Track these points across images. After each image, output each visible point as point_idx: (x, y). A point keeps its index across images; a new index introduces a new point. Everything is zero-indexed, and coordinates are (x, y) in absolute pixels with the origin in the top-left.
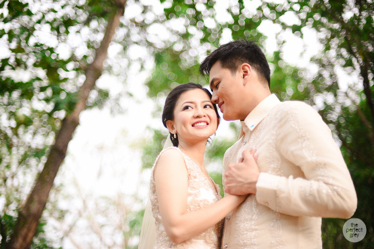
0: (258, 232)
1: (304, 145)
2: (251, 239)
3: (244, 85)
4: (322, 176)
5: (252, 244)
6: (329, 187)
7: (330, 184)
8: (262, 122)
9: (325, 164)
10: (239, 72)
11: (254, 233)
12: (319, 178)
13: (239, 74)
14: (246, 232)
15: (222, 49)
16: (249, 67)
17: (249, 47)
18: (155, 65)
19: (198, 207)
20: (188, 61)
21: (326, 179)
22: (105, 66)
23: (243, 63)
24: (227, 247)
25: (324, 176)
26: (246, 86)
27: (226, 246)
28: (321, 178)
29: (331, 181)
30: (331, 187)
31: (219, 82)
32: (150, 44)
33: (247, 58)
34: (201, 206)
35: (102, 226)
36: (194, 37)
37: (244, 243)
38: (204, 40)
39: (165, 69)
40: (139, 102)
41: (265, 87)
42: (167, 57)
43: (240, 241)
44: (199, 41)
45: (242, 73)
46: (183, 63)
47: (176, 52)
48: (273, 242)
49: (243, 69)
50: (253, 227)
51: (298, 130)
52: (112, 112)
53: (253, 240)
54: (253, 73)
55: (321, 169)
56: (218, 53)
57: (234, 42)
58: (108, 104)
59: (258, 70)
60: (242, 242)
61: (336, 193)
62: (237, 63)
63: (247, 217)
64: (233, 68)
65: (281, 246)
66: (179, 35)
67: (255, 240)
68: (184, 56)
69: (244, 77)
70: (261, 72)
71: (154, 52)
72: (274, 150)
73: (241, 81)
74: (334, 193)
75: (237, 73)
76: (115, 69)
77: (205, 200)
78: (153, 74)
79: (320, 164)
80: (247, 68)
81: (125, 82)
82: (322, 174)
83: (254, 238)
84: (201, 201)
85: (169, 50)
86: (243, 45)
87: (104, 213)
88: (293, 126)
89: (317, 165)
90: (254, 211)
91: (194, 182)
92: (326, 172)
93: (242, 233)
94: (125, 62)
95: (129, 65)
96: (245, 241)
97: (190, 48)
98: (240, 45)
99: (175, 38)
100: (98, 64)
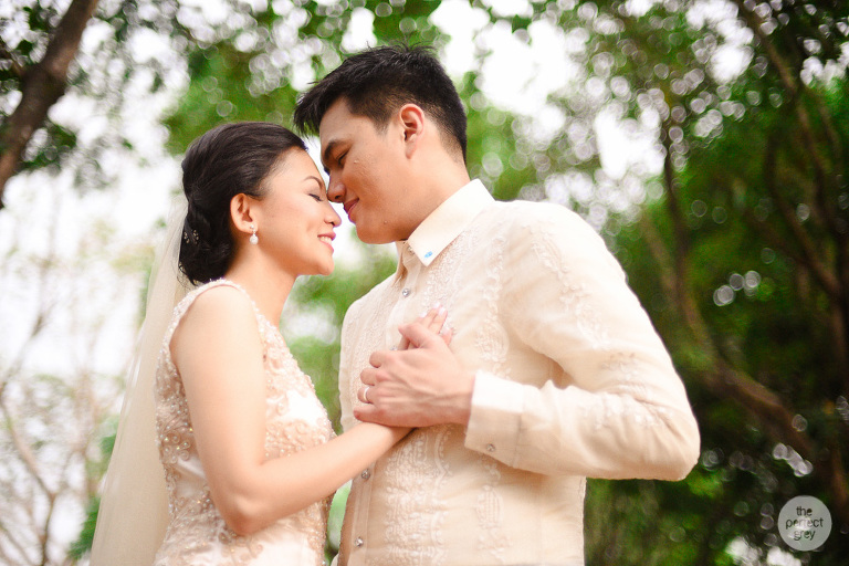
0: (445, 513)
1: (578, 312)
2: (429, 530)
3: (408, 157)
4: (627, 383)
5: (432, 543)
6: (648, 408)
7: (647, 403)
8: (455, 246)
9: (632, 355)
10: (395, 124)
11: (436, 516)
12: (622, 387)
13: (396, 130)
14: (415, 514)
15: (350, 68)
16: (419, 114)
17: (415, 62)
18: (189, 77)
19: (281, 440)
20: (267, 76)
21: (638, 390)
22: (72, 72)
23: (404, 103)
24: (360, 545)
25: (633, 384)
26: (414, 158)
27: (360, 542)
28: (626, 387)
29: (650, 396)
30: (651, 407)
31: (346, 152)
32: (180, 30)
33: (411, 90)
34: (289, 437)
35: (39, 445)
36: (285, 22)
37: (412, 540)
38: (307, 31)
39: (213, 92)
40: (143, 163)
41: (456, 161)
42: (218, 63)
43: (402, 534)
44: (296, 31)
45: (402, 129)
46: (255, 82)
47: (240, 53)
48: (482, 539)
49: (404, 117)
50: (435, 502)
51: (561, 275)
52: (79, 181)
53: (433, 533)
54: (429, 127)
55: (623, 367)
56: (342, 77)
57: (378, 52)
58: (72, 163)
59: (440, 119)
60: (405, 539)
61: (662, 423)
62: (390, 103)
63: (420, 482)
64: (380, 116)
65: (501, 550)
66: (251, 14)
67: (439, 533)
68: (258, 65)
69: (406, 139)
70: (447, 125)
71: (187, 49)
72: (495, 318)
73: (401, 146)
74: (658, 422)
75: (391, 126)
76: (96, 82)
77: (298, 422)
78: (181, 100)
79: (621, 354)
80: (413, 115)
81: (114, 113)
82: (628, 378)
83: (437, 529)
84: (290, 424)
85: (224, 46)
86: (403, 60)
87: (47, 414)
88: (548, 263)
89: (612, 357)
90: (440, 466)
91: (275, 374)
92: (635, 372)
93: (406, 517)
94: (117, 68)
95: (128, 75)
96: (415, 536)
97: (274, 46)
98: (395, 59)
99: (239, 21)
100: (56, 66)
